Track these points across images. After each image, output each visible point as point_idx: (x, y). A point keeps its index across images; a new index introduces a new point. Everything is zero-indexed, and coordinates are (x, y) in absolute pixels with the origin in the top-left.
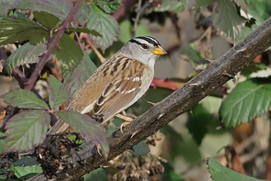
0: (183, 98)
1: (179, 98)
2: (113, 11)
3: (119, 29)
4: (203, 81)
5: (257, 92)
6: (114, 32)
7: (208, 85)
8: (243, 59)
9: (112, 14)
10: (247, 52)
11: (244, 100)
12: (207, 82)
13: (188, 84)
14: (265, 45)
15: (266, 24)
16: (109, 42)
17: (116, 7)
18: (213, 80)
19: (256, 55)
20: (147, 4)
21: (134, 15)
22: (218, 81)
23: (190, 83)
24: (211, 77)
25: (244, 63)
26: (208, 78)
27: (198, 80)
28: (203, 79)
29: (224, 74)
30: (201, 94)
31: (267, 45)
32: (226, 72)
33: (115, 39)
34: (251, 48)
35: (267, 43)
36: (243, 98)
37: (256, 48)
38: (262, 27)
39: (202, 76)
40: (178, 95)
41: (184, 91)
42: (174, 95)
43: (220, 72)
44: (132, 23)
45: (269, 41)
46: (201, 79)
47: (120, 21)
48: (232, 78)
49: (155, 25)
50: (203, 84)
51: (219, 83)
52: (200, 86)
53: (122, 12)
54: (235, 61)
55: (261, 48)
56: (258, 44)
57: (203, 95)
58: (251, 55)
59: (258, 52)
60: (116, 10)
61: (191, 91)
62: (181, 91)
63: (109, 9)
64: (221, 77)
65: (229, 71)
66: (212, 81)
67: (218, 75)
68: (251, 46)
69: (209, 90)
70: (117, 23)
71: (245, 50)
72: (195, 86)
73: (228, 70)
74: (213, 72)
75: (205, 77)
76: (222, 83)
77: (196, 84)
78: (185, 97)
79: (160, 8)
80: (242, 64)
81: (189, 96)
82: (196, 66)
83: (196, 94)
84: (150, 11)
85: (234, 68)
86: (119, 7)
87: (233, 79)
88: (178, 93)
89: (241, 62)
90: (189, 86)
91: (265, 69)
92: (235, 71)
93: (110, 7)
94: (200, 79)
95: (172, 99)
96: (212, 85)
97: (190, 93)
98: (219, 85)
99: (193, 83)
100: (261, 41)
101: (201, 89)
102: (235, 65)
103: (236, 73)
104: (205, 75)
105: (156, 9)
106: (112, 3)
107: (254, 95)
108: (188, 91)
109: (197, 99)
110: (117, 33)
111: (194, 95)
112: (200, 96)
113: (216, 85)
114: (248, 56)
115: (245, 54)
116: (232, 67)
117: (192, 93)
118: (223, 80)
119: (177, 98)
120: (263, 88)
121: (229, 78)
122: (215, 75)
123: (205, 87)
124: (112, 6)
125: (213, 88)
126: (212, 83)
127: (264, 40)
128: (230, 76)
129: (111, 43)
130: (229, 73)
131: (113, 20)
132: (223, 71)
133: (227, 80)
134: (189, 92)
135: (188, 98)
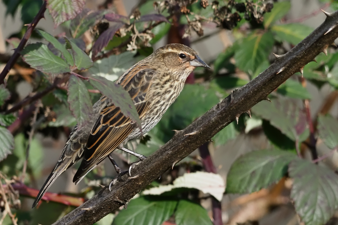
0: (74, 222)
1: (70, 222)
2: (8, 125)
3: (14, 143)
4: (95, 206)
5: (149, 209)
6: (8, 145)
7: (99, 211)
8: (135, 186)
9: (7, 127)
10: (139, 179)
11: (136, 217)
12: (99, 207)
13: (80, 208)
14: (157, 173)
15: (159, 152)
16: (4, 155)
17: (12, 120)
18: (105, 206)
19: (148, 182)
20: (42, 119)
21: (29, 128)
22: (109, 206)
23: (82, 208)
24: (102, 203)
25: (136, 189)
26: (100, 204)
27: (89, 205)
28: (95, 204)
29: (116, 200)
30: (92, 219)
31: (159, 172)
32: (117, 198)
33: (10, 152)
34: (144, 176)
35: (160, 171)
36: (135, 214)
37: (148, 176)
38: (155, 155)
39: (93, 201)
40: (69, 218)
41: (76, 215)
42: (65, 219)
43: (112, 197)
44: (27, 137)
45: (162, 169)
46: (93, 204)
47: (15, 134)
48: (123, 204)
49: (49, 139)
50: (94, 209)
51: (110, 208)
52: (91, 211)
53: (17, 125)
54: (127, 187)
55: (153, 175)
56: (151, 171)
57: (94, 220)
58: (143, 182)
59: (150, 179)
60: (11, 124)
61: (82, 215)
62: (73, 215)
63: (5, 122)
64: (112, 203)
65: (121, 198)
66: (103, 206)
67: (110, 200)
68: (143, 174)
69: (100, 216)
70: (12, 136)
71: (138, 177)
72: (87, 211)
73: (120, 196)
74: (105, 197)
75: (97, 203)
76: (114, 209)
77: (87, 209)
78: (76, 221)
79: (55, 122)
80: (134, 191)
81: (80, 220)
82: (89, 182)
83: (87, 219)
84: (44, 126)
85: (126, 195)
86: (14, 120)
87: (124, 206)
88: (69, 217)
89: (133, 188)
90: (80, 210)
91: (158, 187)
92: (127, 198)
93: (5, 120)
94: (91, 204)
95: (63, 222)
96: (103, 211)
97: (82, 218)
98: (110, 211)
99: (84, 208)
100: (153, 168)
101: (92, 214)
102: (127, 192)
103: (128, 199)
104: (97, 200)
105: (51, 124)
106: (7, 116)
107: (145, 212)
108: (80, 215)
109: (88, 223)
110: (12, 146)
111: (85, 220)
112: (91, 221)
113: (107, 211)
114: (140, 183)
115: (137, 181)
116: (124, 194)
117: (83, 218)
118: (114, 206)
119: (68, 222)
120: (155, 205)
121: (121, 205)
122: (107, 200)
123: (96, 212)
124: (7, 119)
125: (104, 213)
126: (103, 209)
127: (156, 168)
128: (121, 202)
129: (6, 155)
130: (120, 200)
131: (8, 133)
132: (114, 197)
133: (118, 206)
134: (80, 217)
135: (79, 223)
